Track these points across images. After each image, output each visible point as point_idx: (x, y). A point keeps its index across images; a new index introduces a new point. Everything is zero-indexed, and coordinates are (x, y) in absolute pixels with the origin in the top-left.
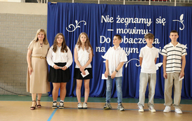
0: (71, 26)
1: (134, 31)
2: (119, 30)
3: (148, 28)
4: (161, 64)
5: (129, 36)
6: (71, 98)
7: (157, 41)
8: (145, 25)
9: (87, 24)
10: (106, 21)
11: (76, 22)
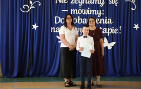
0: (25, 7)
1: (88, 12)
2: (73, 11)
3: (101, 8)
4: (114, 43)
5: (82, 16)
6: (27, 78)
7: (110, 22)
8: (98, 5)
9: (42, 4)
10: (60, 2)
11: (31, 2)
